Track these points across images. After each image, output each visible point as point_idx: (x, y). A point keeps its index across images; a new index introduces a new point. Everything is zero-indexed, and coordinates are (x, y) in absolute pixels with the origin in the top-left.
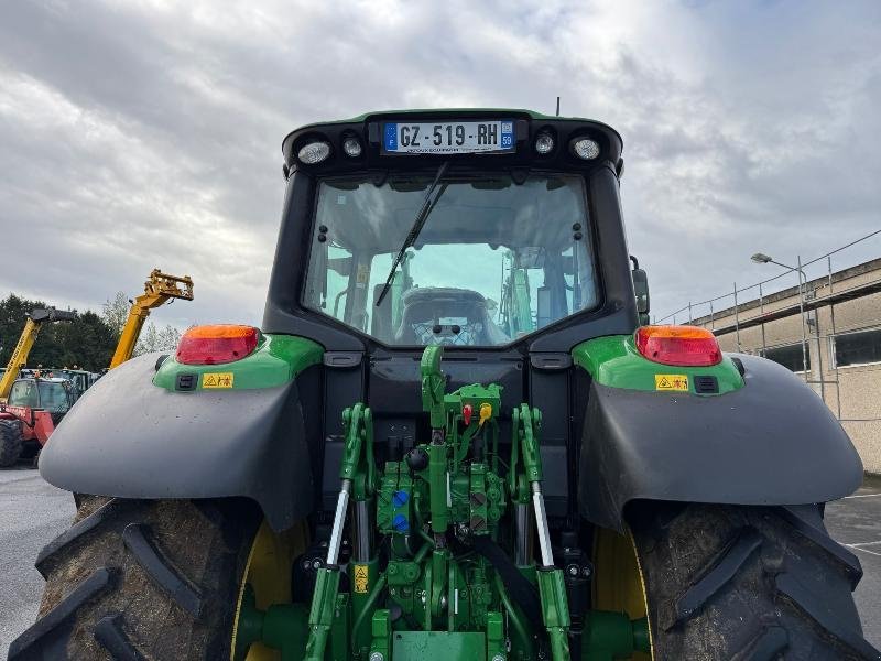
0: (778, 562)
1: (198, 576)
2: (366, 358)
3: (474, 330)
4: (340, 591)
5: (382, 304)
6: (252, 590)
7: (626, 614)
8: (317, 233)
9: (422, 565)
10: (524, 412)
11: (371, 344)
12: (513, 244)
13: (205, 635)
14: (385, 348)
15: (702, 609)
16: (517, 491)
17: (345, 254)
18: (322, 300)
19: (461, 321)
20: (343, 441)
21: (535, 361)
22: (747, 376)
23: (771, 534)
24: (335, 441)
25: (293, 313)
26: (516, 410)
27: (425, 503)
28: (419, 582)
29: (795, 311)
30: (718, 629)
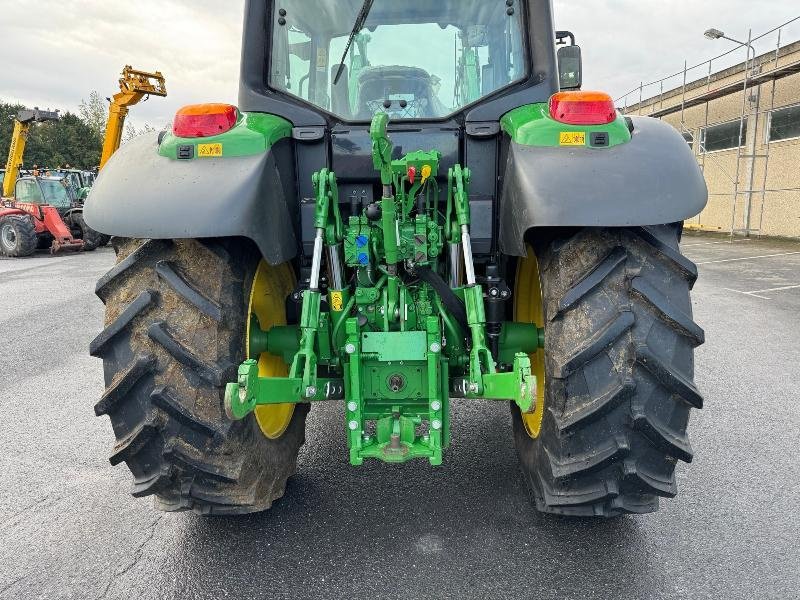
0: (637, 271)
1: (216, 296)
2: (328, 132)
3: (420, 105)
4: (321, 310)
5: (338, 83)
6: (256, 318)
7: (534, 324)
8: (277, 17)
9: (381, 290)
10: (456, 172)
11: (332, 120)
12: (459, 22)
13: (227, 335)
14: (343, 123)
15: (577, 303)
16: (451, 235)
17: (305, 38)
18: (286, 81)
19: (409, 97)
20: (315, 202)
21: (470, 130)
22: (635, 132)
23: (635, 252)
24: (307, 202)
25: (263, 93)
26: (450, 170)
27: (380, 246)
28: (379, 300)
29: (739, 87)
30: (588, 317)
